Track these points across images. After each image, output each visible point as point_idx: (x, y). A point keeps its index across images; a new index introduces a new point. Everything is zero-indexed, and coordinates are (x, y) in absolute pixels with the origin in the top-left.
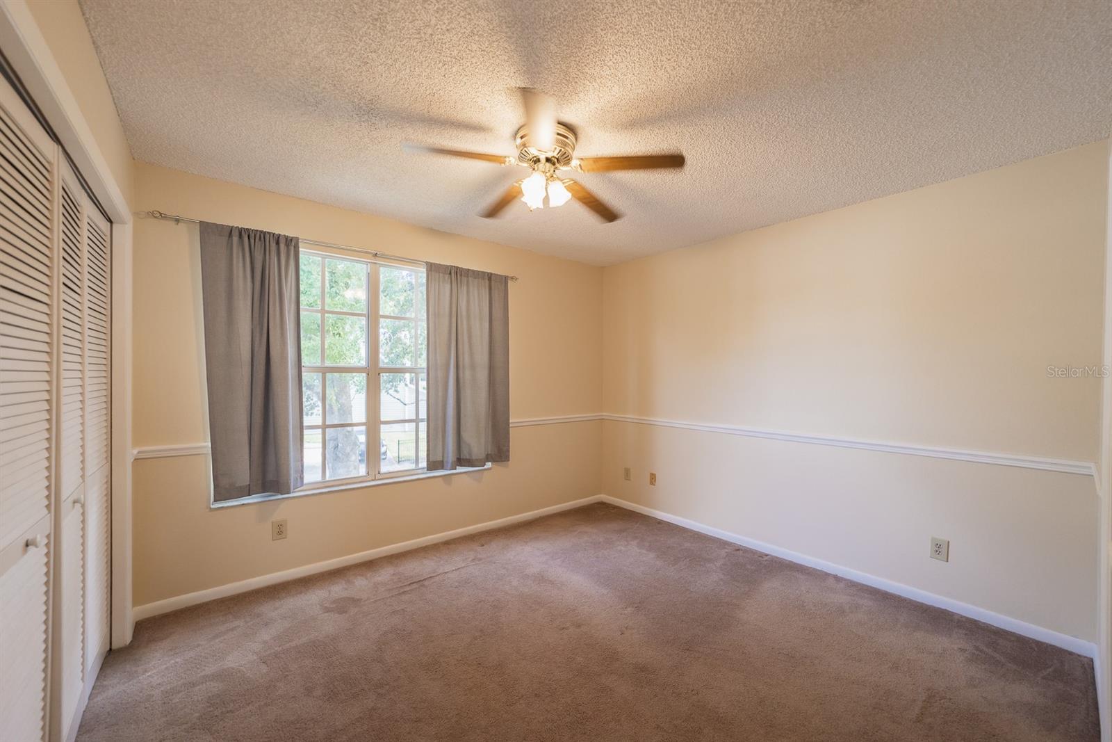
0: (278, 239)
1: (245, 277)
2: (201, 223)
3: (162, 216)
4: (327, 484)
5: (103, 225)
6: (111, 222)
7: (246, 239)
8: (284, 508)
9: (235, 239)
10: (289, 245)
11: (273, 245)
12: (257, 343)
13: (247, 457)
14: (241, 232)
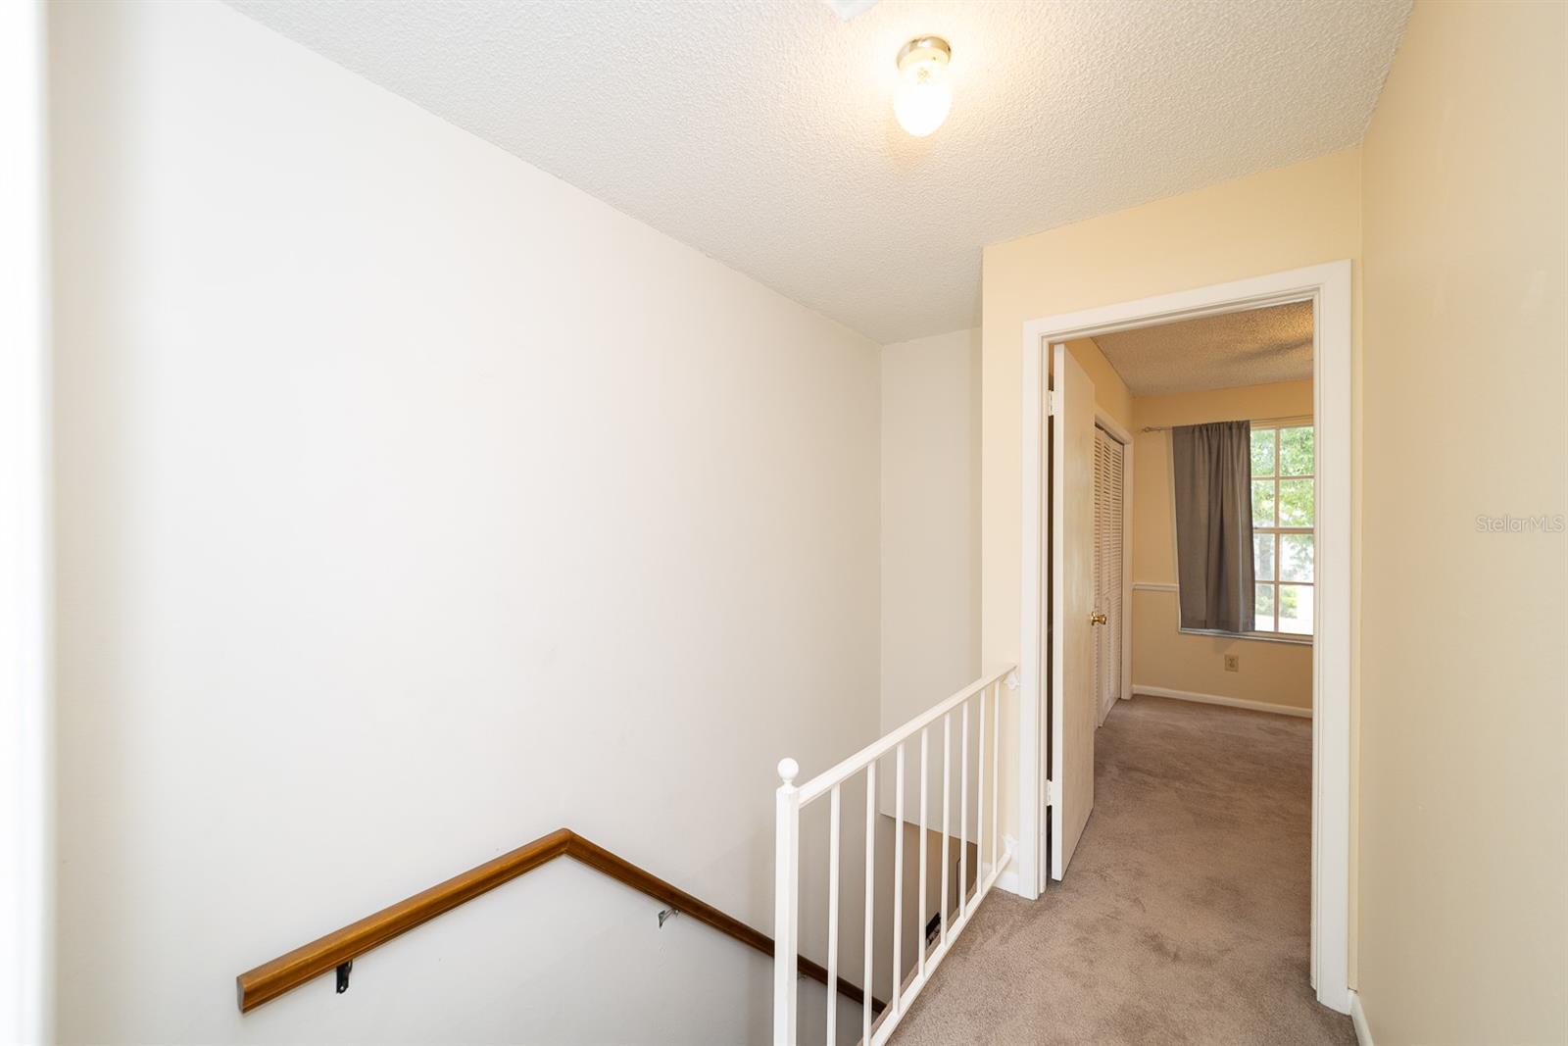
0: (1230, 425)
1: (1204, 462)
2: (1174, 428)
3: (1150, 429)
4: (1279, 636)
5: (1118, 447)
6: (1121, 444)
7: (1205, 432)
8: (1236, 647)
9: (1197, 434)
10: (1242, 429)
11: (1227, 432)
12: (1213, 511)
13: (1204, 597)
14: (1200, 427)
